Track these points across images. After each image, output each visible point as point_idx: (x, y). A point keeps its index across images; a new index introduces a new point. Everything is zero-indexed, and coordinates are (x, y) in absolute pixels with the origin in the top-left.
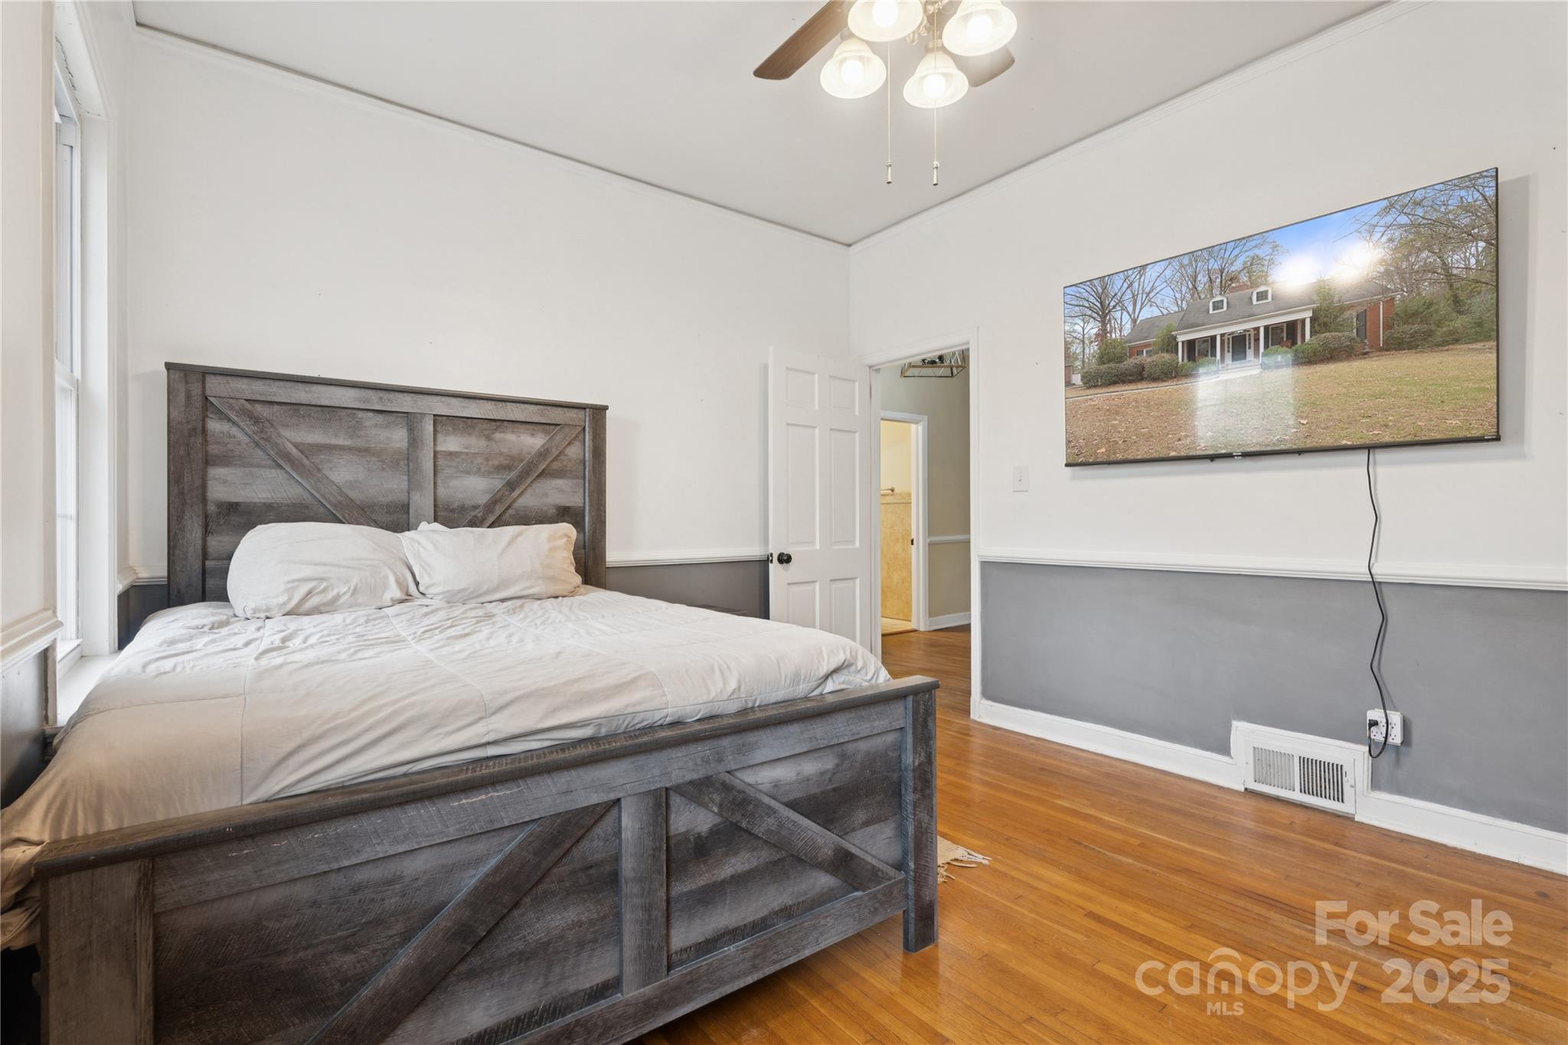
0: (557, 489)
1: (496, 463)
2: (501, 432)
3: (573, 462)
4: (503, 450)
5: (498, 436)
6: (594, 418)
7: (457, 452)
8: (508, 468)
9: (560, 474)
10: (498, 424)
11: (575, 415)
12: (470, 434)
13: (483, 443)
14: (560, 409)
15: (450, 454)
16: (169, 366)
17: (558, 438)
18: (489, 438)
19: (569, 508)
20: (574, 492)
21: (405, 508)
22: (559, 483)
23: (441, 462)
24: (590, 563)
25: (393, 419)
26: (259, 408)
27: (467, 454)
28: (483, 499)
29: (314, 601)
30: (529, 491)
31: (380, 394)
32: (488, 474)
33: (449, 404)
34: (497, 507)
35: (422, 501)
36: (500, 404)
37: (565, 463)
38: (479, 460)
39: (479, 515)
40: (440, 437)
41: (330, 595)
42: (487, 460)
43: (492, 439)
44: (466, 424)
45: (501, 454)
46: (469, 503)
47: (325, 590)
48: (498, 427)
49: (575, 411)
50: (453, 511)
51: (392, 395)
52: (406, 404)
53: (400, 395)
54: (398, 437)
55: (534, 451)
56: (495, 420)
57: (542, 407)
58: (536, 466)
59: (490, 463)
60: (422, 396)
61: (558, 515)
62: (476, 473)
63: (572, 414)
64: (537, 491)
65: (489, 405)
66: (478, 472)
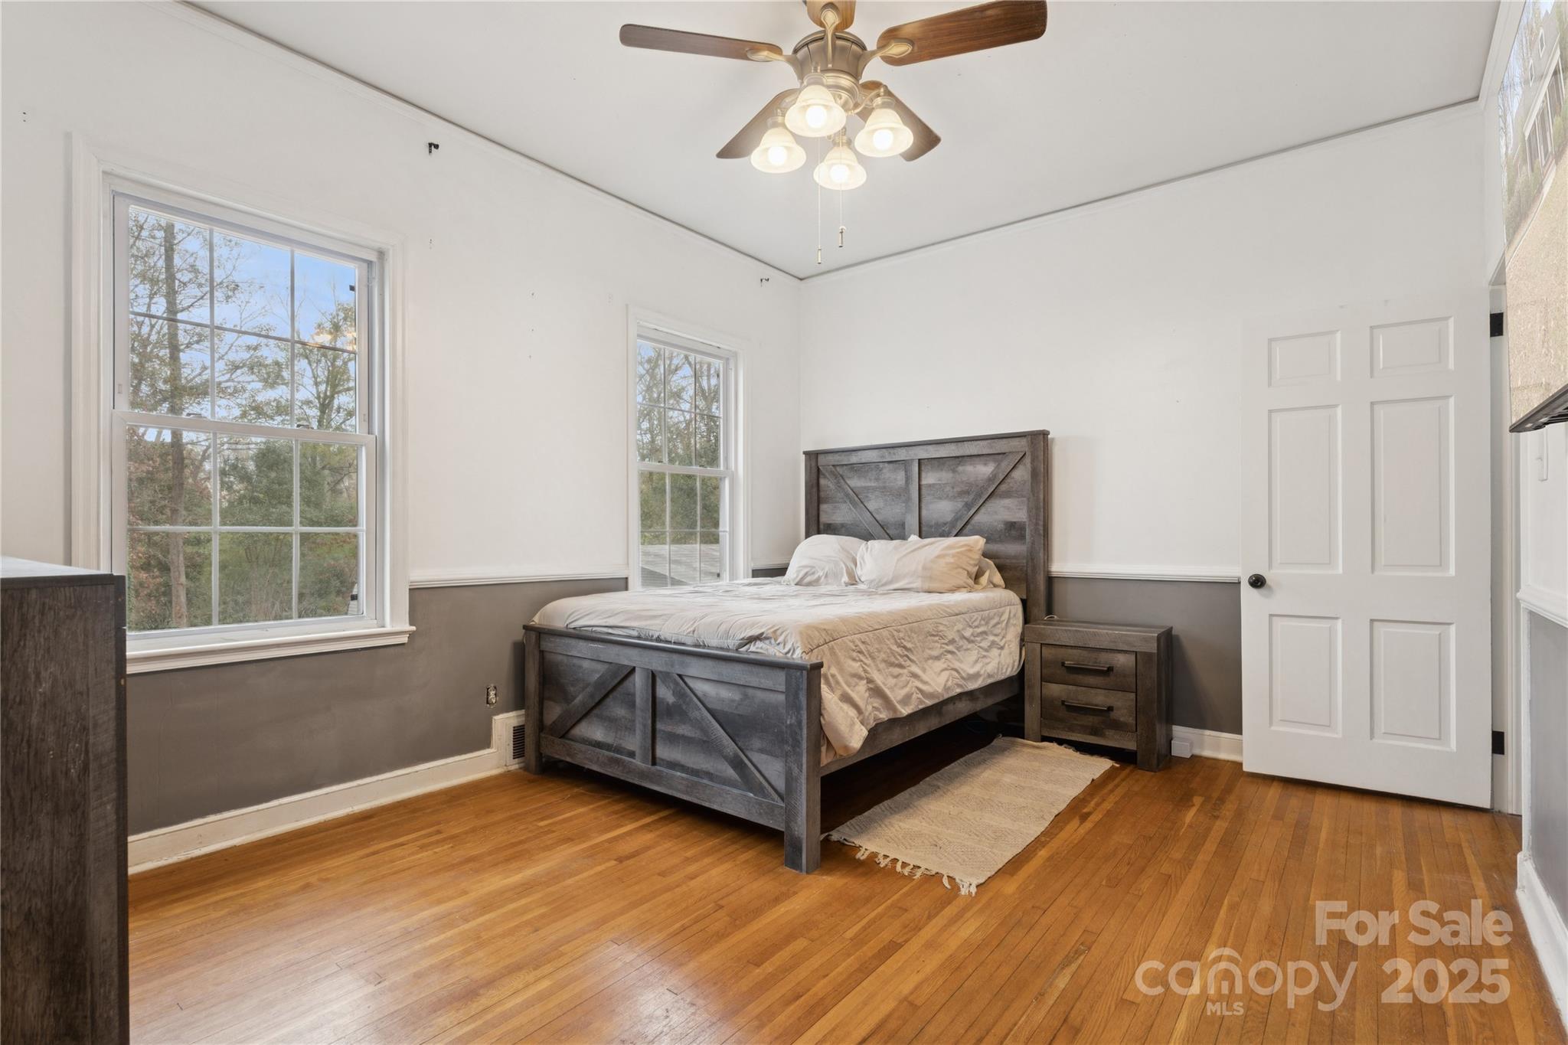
0: (1005, 507)
1: (959, 489)
2: (962, 465)
3: (1018, 484)
4: (964, 479)
5: (960, 468)
6: (1032, 443)
7: (934, 484)
8: (967, 493)
9: (1007, 495)
10: (960, 459)
11: (1018, 443)
12: (942, 470)
13: (950, 475)
14: (1004, 440)
15: (930, 486)
16: (805, 453)
17: (1004, 465)
18: (954, 471)
19: (1015, 523)
20: (1019, 509)
21: (903, 525)
22: (1007, 502)
23: (924, 491)
24: (1029, 571)
25: (897, 465)
26: (838, 469)
27: (940, 484)
28: (949, 518)
29: (808, 579)
30: (983, 510)
31: (890, 450)
32: (953, 498)
33: (927, 450)
34: (959, 523)
35: (912, 521)
36: (959, 444)
37: (1011, 485)
38: (948, 488)
39: (946, 530)
40: (923, 475)
41: (816, 576)
42: (953, 488)
43: (957, 471)
44: (939, 462)
45: (962, 482)
46: (941, 521)
47: (813, 573)
48: (960, 462)
49: (1018, 439)
50: (931, 527)
51: (896, 451)
52: (902, 454)
53: (899, 449)
54: (899, 478)
55: (986, 477)
56: (958, 457)
57: (989, 441)
58: (987, 489)
59: (955, 490)
60: (911, 448)
61: (1006, 529)
62: (945, 498)
63: (1015, 442)
64: (989, 510)
65: (953, 446)
66: (947, 497)
